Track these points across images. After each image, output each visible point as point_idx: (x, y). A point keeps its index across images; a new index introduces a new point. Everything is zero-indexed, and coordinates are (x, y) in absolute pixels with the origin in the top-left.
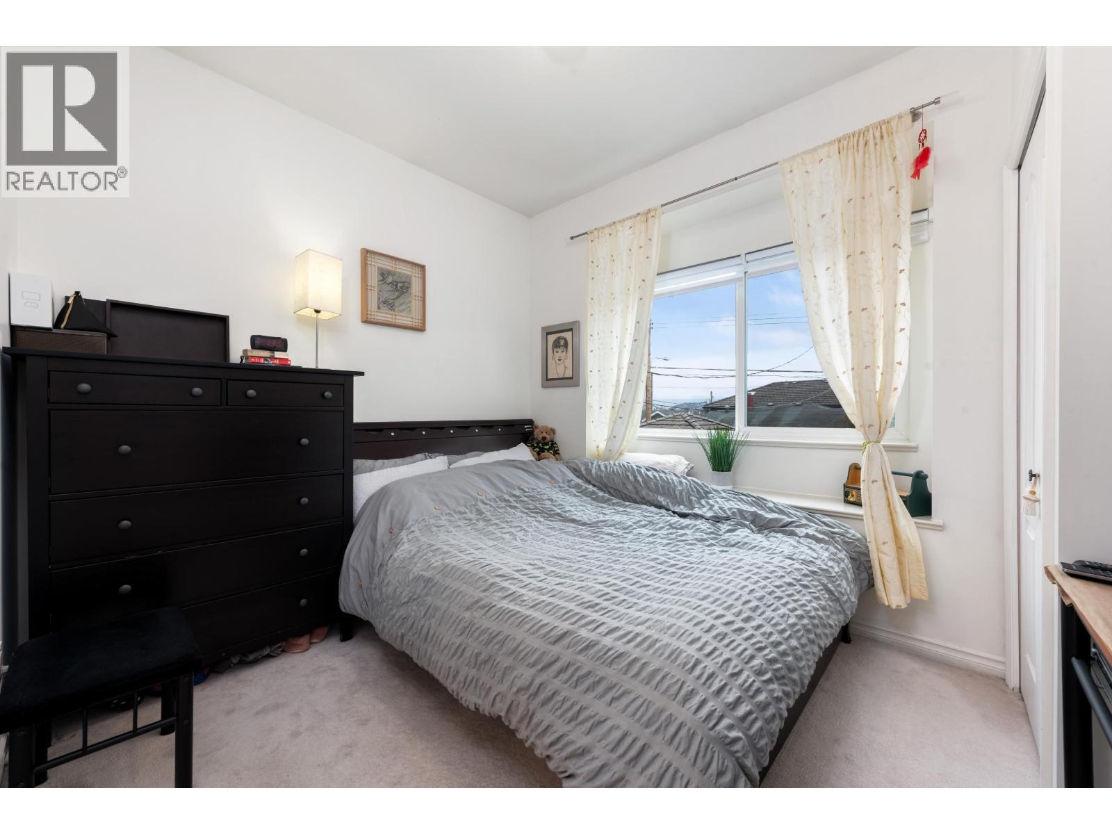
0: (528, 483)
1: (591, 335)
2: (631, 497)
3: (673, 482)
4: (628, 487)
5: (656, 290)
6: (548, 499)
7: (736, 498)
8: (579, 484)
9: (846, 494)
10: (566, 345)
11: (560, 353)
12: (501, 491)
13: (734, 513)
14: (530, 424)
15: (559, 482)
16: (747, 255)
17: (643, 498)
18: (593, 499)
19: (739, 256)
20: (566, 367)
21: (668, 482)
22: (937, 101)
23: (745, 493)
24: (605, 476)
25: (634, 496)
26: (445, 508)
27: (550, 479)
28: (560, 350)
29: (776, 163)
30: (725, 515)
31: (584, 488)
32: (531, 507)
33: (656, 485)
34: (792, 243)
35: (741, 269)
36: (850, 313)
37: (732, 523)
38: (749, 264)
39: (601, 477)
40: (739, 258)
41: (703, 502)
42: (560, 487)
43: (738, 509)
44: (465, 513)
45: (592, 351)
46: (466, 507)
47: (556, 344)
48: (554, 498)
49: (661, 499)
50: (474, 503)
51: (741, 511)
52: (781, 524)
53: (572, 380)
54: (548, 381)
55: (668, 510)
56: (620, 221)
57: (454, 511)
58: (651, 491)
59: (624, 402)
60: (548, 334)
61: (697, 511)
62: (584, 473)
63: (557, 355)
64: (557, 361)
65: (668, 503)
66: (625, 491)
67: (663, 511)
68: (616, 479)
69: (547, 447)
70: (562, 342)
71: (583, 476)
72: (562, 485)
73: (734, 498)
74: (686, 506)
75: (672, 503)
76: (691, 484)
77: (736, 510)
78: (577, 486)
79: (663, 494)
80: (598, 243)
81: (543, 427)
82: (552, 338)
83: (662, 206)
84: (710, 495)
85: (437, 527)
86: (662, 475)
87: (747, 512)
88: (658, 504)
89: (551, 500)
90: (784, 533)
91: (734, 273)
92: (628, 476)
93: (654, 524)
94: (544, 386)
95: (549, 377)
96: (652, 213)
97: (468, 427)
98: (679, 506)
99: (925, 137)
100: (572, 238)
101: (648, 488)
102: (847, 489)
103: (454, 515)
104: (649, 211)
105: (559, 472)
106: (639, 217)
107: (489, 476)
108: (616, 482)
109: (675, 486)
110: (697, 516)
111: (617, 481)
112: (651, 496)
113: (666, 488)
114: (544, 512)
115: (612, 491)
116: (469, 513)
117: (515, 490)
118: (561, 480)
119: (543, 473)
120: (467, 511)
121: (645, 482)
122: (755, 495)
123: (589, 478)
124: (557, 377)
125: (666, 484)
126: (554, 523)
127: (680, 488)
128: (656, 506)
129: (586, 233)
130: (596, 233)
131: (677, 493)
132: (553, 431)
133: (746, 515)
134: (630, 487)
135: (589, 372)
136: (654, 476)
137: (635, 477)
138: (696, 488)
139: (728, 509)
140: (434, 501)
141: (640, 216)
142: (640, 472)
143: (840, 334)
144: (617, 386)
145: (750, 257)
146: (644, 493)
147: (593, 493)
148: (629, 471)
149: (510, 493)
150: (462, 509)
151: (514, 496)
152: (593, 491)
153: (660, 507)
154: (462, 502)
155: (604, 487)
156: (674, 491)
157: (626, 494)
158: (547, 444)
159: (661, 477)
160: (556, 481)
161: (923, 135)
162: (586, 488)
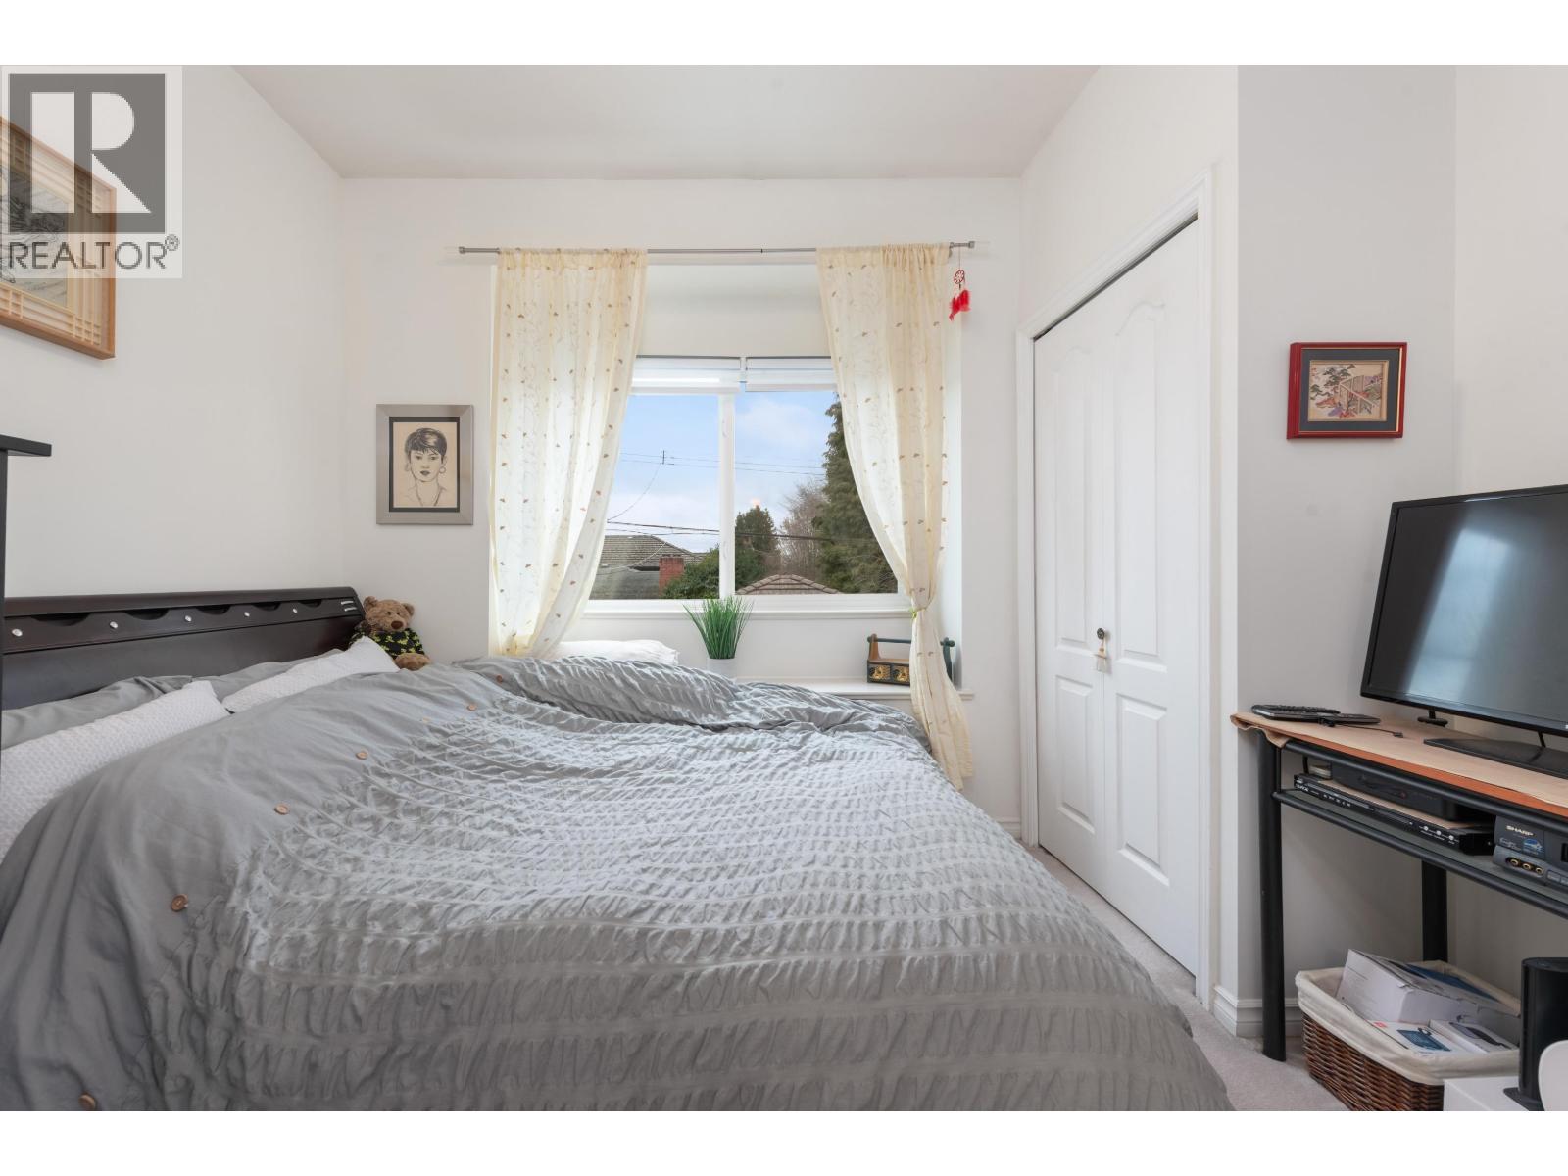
0: (441, 717)
1: (504, 436)
2: (623, 715)
3: (689, 683)
4: (618, 699)
5: (634, 380)
6: (499, 742)
7: (777, 693)
8: (524, 705)
9: (871, 672)
10: (442, 446)
11: (425, 460)
12: (397, 741)
13: (787, 714)
14: (351, 598)
15: (487, 707)
16: (749, 360)
17: (647, 712)
18: (562, 727)
19: (738, 358)
20: (441, 489)
21: (682, 683)
22: (970, 245)
23: (780, 684)
24: (569, 685)
25: (629, 711)
26: (303, 807)
27: (466, 704)
28: (426, 455)
29: (814, 250)
30: (778, 719)
31: (538, 710)
32: (476, 762)
33: (664, 689)
34: (829, 357)
35: (737, 376)
36: (901, 457)
37: (795, 728)
38: (749, 372)
39: (562, 687)
40: (737, 361)
41: (734, 703)
42: (491, 715)
43: (790, 708)
44: (353, 806)
45: (504, 464)
46: (347, 791)
47: (417, 442)
48: (510, 738)
49: (677, 709)
50: (360, 779)
51: (794, 710)
52: (842, 719)
53: (456, 513)
54: (392, 510)
55: (692, 725)
56: (570, 252)
57: (324, 807)
58: (658, 700)
59: (581, 556)
60: (393, 420)
61: (734, 719)
62: (521, 683)
63: (418, 466)
64: (420, 477)
65: (689, 713)
66: (612, 706)
67: (686, 728)
68: (591, 687)
69: (404, 642)
70: (432, 441)
71: (521, 688)
72: (494, 711)
73: (774, 693)
74: (715, 715)
75: (695, 714)
76: (710, 680)
77: (788, 710)
78: (523, 709)
79: (679, 702)
80: (524, 275)
81: (388, 602)
82: (403, 431)
83: (650, 251)
84: (738, 694)
85: (313, 856)
86: (667, 672)
87: (802, 709)
88: (675, 718)
89: (505, 742)
90: (851, 729)
91: (717, 380)
92: (611, 680)
93: (704, 750)
94: (381, 522)
95: (395, 505)
96: (632, 257)
97: (225, 608)
98: (706, 716)
99: (963, 278)
100: (463, 250)
101: (651, 695)
102: (872, 666)
103: (330, 817)
104: (626, 252)
105: (478, 688)
106: (605, 257)
107: (357, 713)
108: (592, 692)
109: (692, 686)
110: (740, 727)
111: (595, 690)
112: (660, 707)
113: (681, 691)
114: (508, 768)
115: (586, 709)
116: (361, 804)
117: (424, 733)
118: (486, 702)
119: (448, 693)
120: (354, 800)
121: (644, 687)
122: (794, 685)
123: (534, 691)
124: (418, 505)
125: (678, 686)
126: (544, 783)
127: (699, 689)
128: (672, 722)
129: (497, 251)
130: (519, 256)
131: (698, 696)
132: (409, 609)
133: (801, 715)
134: (620, 697)
135: (497, 502)
136: (654, 674)
137: (624, 680)
138: (720, 686)
139: (778, 709)
140: (264, 795)
141: (609, 255)
142: (631, 673)
143: (884, 481)
144: (565, 527)
145: (752, 363)
146: (647, 703)
147: (558, 717)
148: (611, 671)
149: (421, 742)
150: (341, 799)
151: (431, 747)
152: (558, 713)
153: (679, 722)
154: (332, 781)
155: (570, 703)
156: (693, 694)
157: (611, 710)
158: (402, 636)
159: (667, 676)
160: (480, 706)
161: (960, 276)
162: (542, 709)
